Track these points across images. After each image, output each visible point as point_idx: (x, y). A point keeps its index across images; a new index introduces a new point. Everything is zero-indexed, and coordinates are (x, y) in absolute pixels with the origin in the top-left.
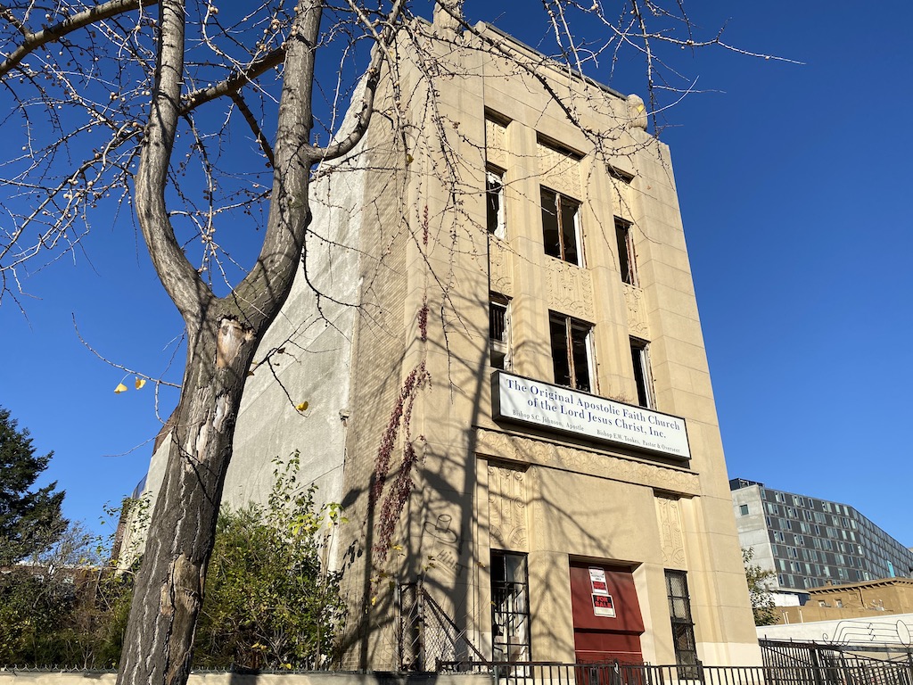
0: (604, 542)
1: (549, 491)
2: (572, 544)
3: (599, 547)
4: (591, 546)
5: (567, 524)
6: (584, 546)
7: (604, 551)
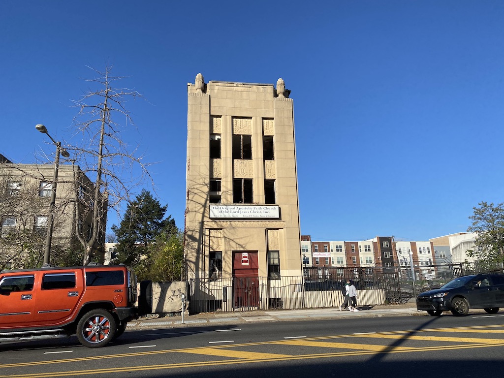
0: (244, 246)
1: (226, 234)
2: (232, 247)
3: (242, 247)
4: (239, 247)
5: (231, 243)
6: (237, 247)
7: (244, 248)
